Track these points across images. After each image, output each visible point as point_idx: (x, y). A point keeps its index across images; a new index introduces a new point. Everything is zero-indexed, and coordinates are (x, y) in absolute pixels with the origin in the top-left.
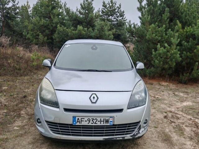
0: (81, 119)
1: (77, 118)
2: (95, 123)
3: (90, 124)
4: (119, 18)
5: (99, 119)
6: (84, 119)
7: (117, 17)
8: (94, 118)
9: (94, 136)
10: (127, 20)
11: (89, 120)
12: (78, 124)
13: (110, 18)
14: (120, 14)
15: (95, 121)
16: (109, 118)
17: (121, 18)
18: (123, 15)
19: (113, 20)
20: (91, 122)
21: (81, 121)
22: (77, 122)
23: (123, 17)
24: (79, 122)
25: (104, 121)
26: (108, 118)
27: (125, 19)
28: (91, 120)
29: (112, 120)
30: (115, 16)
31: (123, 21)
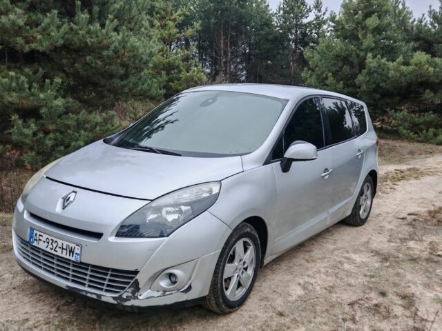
0: (39, 235)
1: (35, 232)
2: (55, 250)
3: (48, 250)
6: (43, 236)
8: (55, 239)
11: (48, 240)
12: (35, 244)
15: (55, 245)
20: (50, 246)
21: (39, 239)
22: (35, 239)
25: (66, 250)
26: (73, 245)
29: (78, 252)
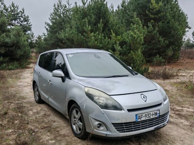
0: (141, 115)
1: (138, 115)
2: (150, 117)
3: (147, 119)
4: (23, 23)
5: (151, 113)
6: (143, 115)
7: (21, 21)
8: (149, 113)
9: (149, 127)
10: (32, 25)
11: (146, 115)
12: (139, 120)
13: (13, 22)
14: (24, 19)
15: (149, 115)
16: (157, 111)
17: (26, 23)
18: (27, 20)
19: (16, 24)
20: (147, 116)
21: (141, 117)
22: (139, 118)
23: (28, 22)
24: (140, 118)
25: (154, 114)
27: (30, 24)
28: (147, 115)
29: (159, 113)
30: (19, 20)
31: (28, 26)
